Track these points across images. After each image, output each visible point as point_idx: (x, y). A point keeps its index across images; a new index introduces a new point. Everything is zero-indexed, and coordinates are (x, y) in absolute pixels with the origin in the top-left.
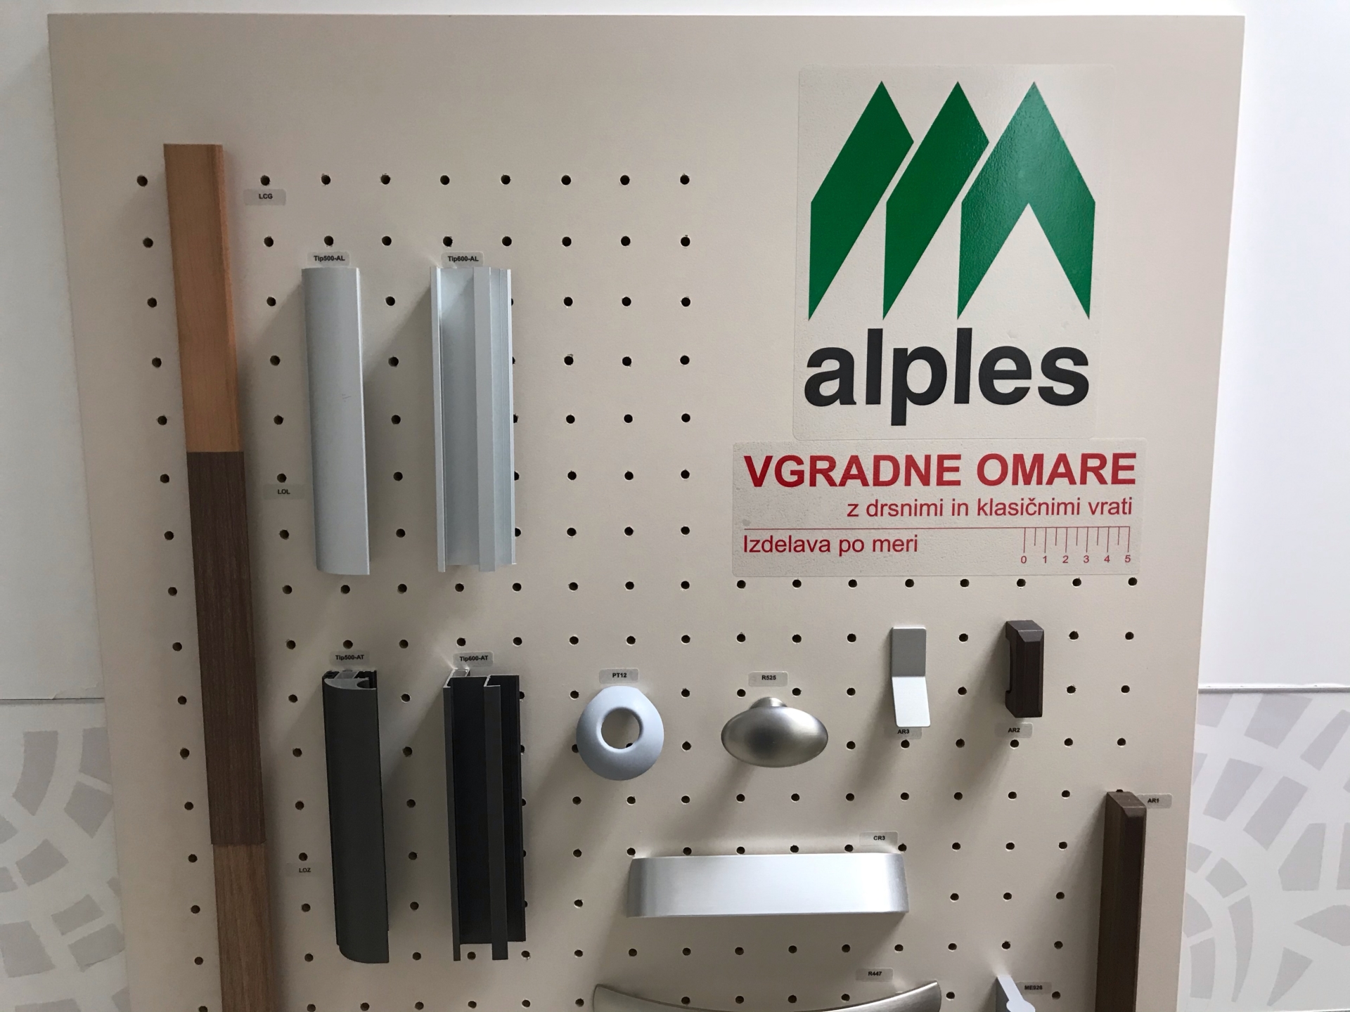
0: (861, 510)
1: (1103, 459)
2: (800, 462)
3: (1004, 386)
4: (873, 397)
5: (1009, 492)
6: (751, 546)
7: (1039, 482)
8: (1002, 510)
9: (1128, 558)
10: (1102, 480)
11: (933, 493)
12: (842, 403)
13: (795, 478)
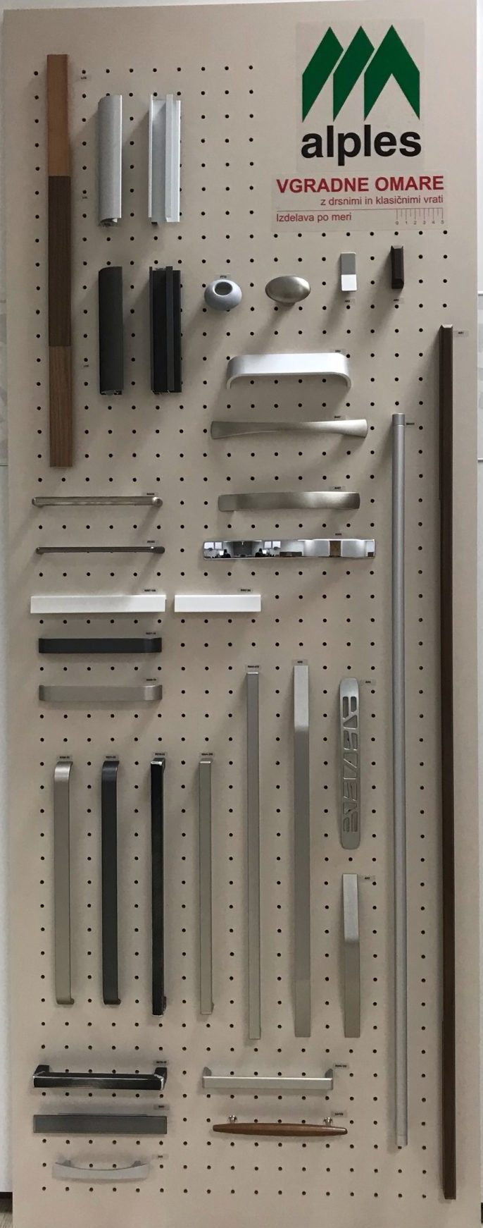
0: (327, 202)
1: (429, 178)
2: (300, 182)
3: (385, 149)
4: (330, 154)
5: (389, 194)
6: (280, 219)
7: (402, 189)
8: (387, 201)
9: (443, 222)
10: (429, 188)
11: (356, 195)
12: (318, 156)
13: (298, 189)
